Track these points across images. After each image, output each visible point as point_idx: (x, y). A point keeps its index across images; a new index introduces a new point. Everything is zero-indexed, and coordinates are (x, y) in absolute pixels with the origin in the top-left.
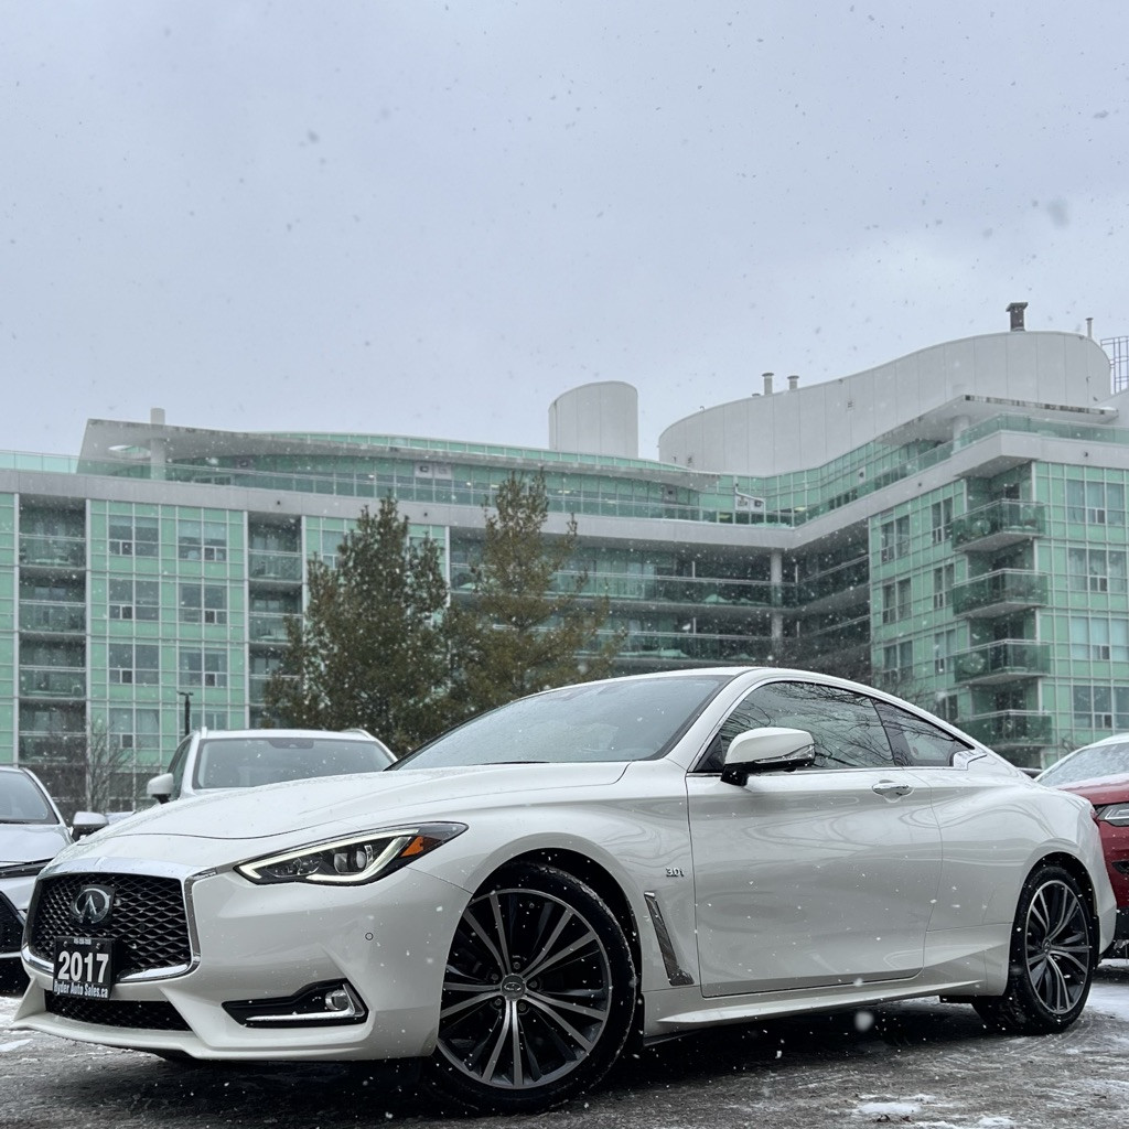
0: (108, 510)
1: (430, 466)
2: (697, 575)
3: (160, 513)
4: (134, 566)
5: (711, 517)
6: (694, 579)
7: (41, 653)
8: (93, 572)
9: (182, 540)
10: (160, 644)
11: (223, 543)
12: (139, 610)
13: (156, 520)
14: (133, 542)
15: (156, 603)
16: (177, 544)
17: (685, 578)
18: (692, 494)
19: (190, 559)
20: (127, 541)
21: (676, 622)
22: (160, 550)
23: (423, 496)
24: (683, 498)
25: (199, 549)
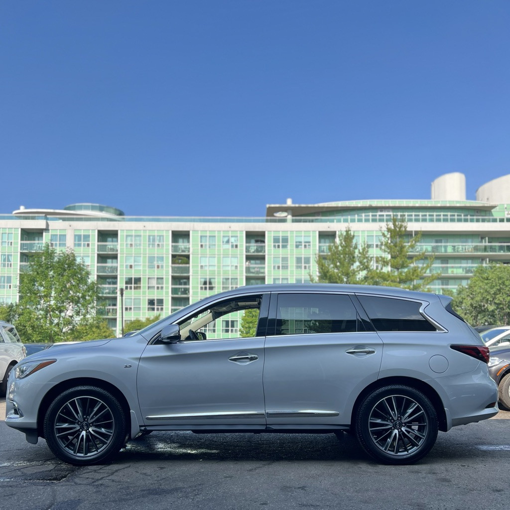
0: (272, 234)
1: (384, 210)
2: (489, 242)
3: (289, 234)
4: (281, 252)
5: (502, 220)
6: (487, 244)
7: (253, 282)
8: (268, 255)
9: (296, 242)
11: (309, 242)
12: (282, 266)
13: (288, 236)
14: (281, 244)
15: (288, 264)
16: (295, 244)
17: (484, 244)
18: (487, 212)
19: (299, 248)
20: (278, 244)
21: (481, 260)
22: (289, 246)
23: (381, 220)
24: (483, 213)
25: (301, 245)
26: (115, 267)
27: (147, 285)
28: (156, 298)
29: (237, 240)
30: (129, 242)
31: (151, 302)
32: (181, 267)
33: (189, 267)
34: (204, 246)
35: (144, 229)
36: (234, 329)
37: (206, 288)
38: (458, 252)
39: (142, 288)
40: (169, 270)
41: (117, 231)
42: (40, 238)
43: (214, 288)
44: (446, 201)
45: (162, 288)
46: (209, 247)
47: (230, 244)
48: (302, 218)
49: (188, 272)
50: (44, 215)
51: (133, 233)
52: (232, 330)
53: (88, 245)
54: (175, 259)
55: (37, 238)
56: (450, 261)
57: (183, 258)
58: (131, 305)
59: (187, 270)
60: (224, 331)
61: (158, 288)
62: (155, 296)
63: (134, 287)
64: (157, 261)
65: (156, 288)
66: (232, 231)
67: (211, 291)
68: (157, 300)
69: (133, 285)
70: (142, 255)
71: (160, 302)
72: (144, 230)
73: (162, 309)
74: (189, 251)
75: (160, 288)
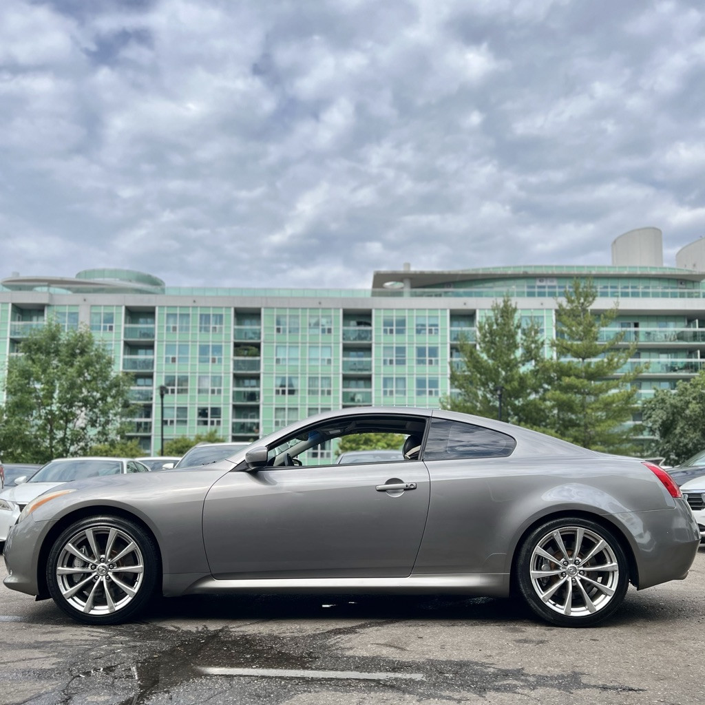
0: (382, 313)
1: (545, 279)
3: (406, 313)
4: (395, 339)
7: (353, 383)
8: (376, 343)
9: (417, 325)
10: (407, 376)
11: (437, 325)
12: (397, 360)
13: (405, 317)
14: (394, 328)
15: (405, 357)
16: (415, 327)
17: (692, 329)
18: (695, 284)
19: (421, 335)
20: (391, 328)
21: (688, 353)
22: (407, 331)
23: (541, 294)
24: (690, 285)
25: (425, 329)
26: (150, 360)
27: (197, 387)
28: (209, 406)
29: (331, 322)
30: (171, 325)
31: (203, 413)
32: (248, 361)
33: (259, 361)
34: (281, 330)
35: (195, 305)
36: (325, 452)
37: (284, 392)
38: (654, 340)
39: (189, 391)
40: (229, 365)
41: (154, 308)
42: (40, 318)
43: (296, 392)
44: (636, 267)
45: (219, 391)
46: (290, 332)
47: (321, 327)
48: (426, 290)
49: (259, 368)
50: (46, 284)
51: (178, 311)
52: (322, 454)
53: (111, 328)
54: (238, 348)
55: (35, 318)
56: (643, 354)
57: (250, 348)
58: (173, 417)
59: (257, 365)
60: (311, 455)
61: (213, 392)
62: (209, 402)
63: (178, 389)
64: (213, 352)
65: (210, 391)
66: (323, 309)
67: (291, 396)
68: (212, 409)
69: (176, 388)
70: (190, 343)
71: (216, 412)
72: (193, 307)
73: (219, 423)
74: (260, 338)
75: (216, 392)
